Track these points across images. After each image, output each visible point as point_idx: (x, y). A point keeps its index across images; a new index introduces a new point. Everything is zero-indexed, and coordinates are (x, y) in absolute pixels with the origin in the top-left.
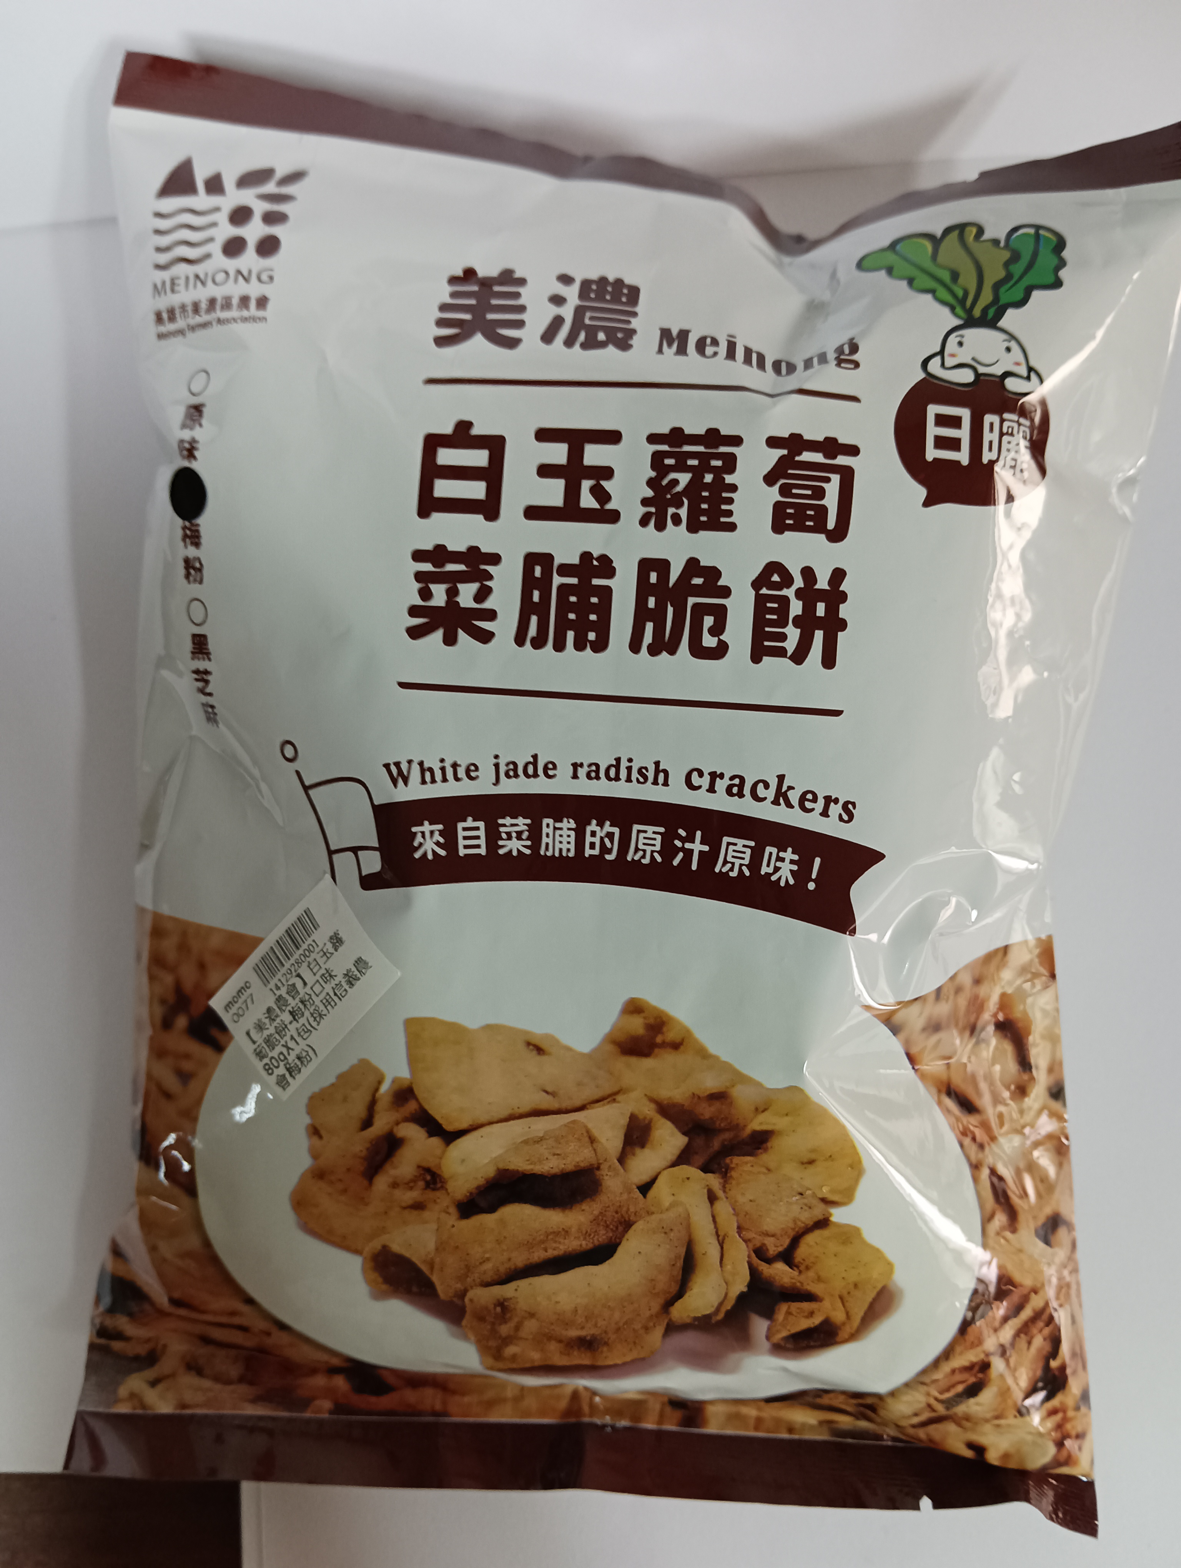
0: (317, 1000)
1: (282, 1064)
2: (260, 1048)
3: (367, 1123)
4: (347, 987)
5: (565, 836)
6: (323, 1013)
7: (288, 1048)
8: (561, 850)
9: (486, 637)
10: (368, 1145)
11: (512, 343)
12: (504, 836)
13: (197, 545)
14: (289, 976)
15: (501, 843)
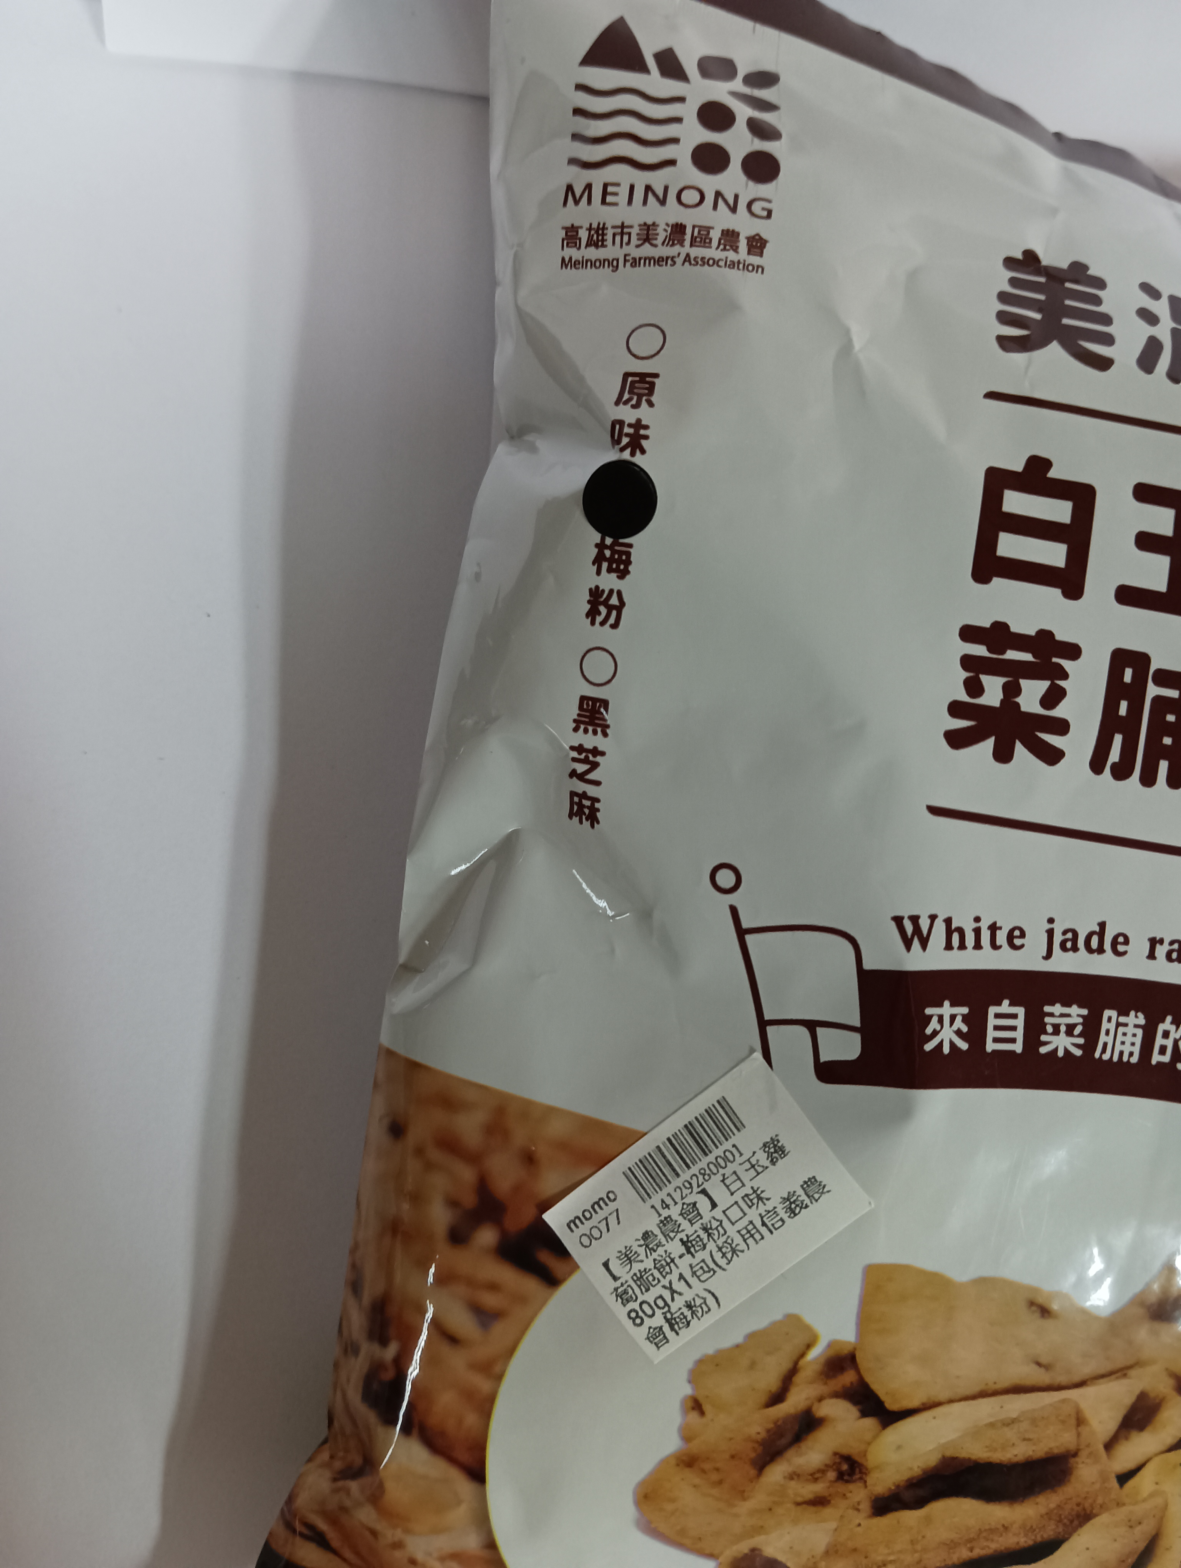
0: (731, 1231)
1: (658, 1312)
2: (625, 1286)
3: (777, 1398)
4: (785, 1217)
5: (1129, 1035)
6: (738, 1248)
7: (673, 1292)
8: (1121, 1053)
9: (1052, 756)
10: (771, 1426)
11: (1103, 364)
12: (1050, 1029)
13: (623, 574)
14: (685, 1192)
15: (1044, 1038)
